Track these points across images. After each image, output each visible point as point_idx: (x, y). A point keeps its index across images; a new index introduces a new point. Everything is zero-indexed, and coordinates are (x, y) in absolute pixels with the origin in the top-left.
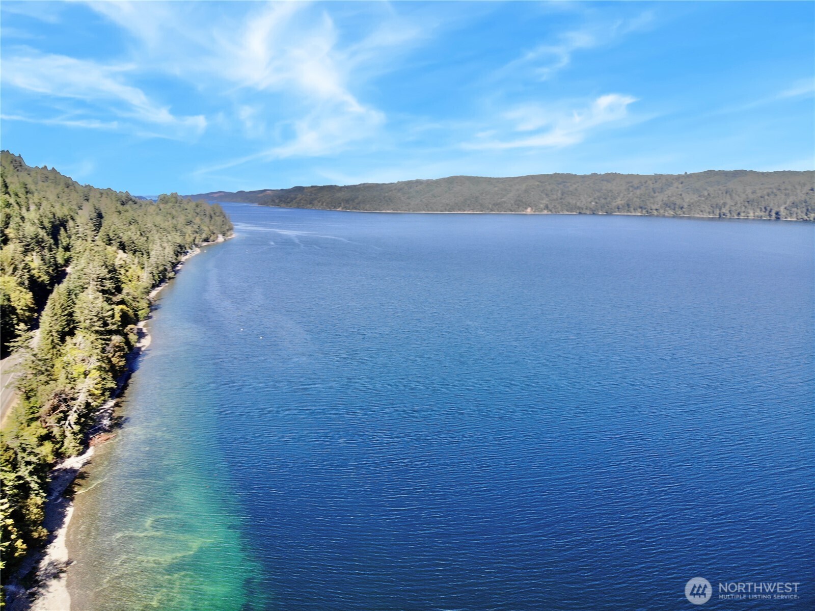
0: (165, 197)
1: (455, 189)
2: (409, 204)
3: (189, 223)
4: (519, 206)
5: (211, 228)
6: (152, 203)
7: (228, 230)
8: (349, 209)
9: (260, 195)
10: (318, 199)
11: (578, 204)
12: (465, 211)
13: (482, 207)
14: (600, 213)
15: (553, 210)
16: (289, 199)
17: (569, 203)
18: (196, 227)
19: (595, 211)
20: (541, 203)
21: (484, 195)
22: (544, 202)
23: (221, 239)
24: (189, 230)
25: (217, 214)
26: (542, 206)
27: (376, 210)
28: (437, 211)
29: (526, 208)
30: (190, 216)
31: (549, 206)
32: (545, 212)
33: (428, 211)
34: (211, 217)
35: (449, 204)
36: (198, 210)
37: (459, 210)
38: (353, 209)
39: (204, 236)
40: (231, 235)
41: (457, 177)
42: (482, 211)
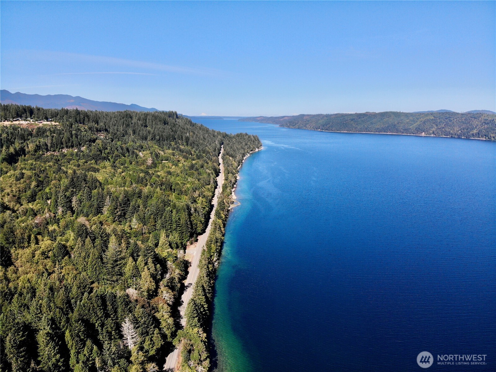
0: (238, 135)
1: (385, 120)
2: (357, 128)
3: (246, 144)
4: (418, 131)
5: (254, 146)
6: (234, 137)
7: (260, 146)
8: (324, 130)
9: (282, 120)
10: (309, 124)
11: (451, 131)
12: (387, 132)
13: (397, 131)
14: (463, 138)
15: (437, 135)
16: (294, 124)
17: (446, 131)
18: (248, 146)
19: (460, 136)
20: (431, 130)
21: (400, 124)
22: (434, 129)
23: (257, 150)
24: (246, 147)
25: (256, 140)
26: (431, 131)
27: (338, 131)
28: (372, 132)
29: (422, 133)
30: (246, 142)
31: (435, 132)
32: (432, 135)
33: (367, 132)
34: (254, 141)
35: (379, 129)
36: (249, 139)
37: (385, 132)
38: (326, 130)
39: (251, 149)
40: (261, 148)
41: (387, 113)
42: (397, 133)
